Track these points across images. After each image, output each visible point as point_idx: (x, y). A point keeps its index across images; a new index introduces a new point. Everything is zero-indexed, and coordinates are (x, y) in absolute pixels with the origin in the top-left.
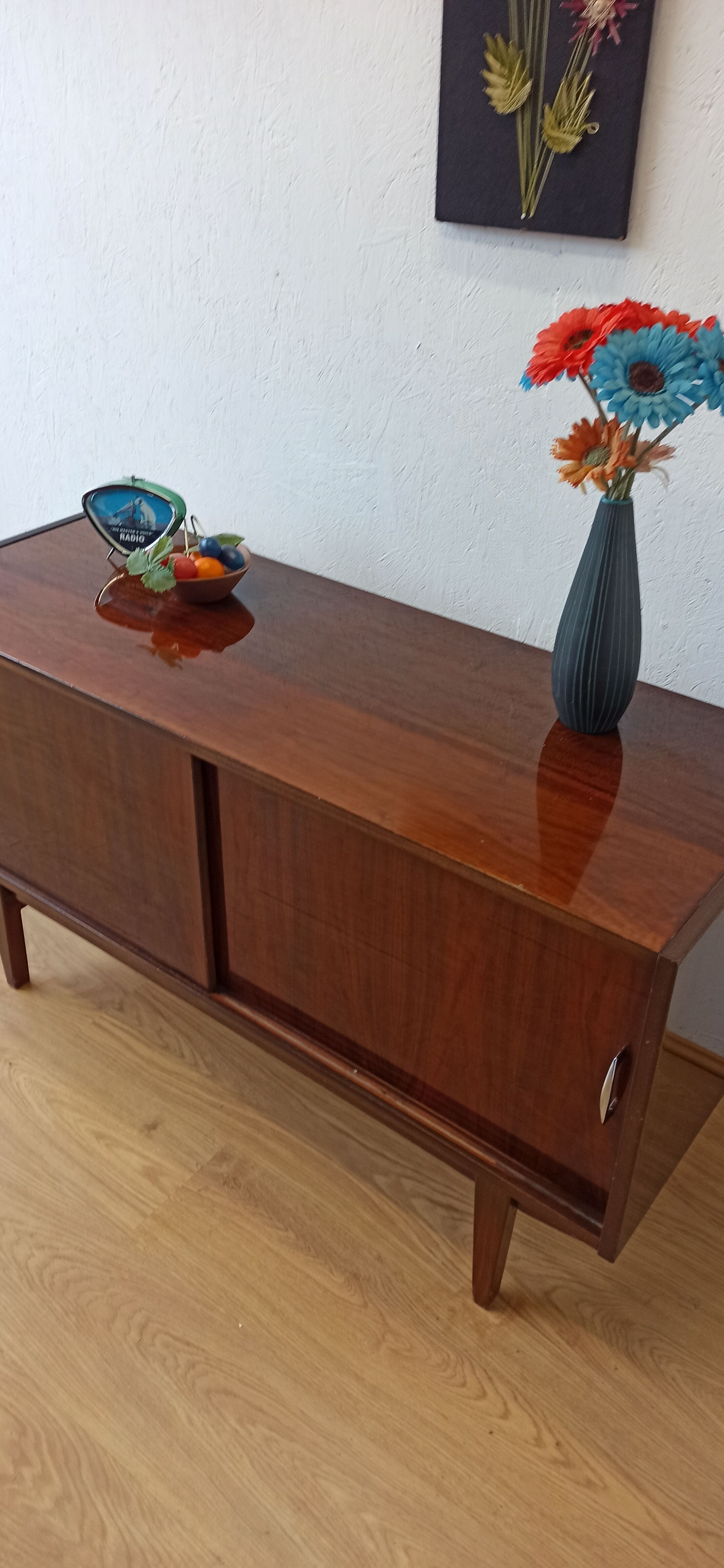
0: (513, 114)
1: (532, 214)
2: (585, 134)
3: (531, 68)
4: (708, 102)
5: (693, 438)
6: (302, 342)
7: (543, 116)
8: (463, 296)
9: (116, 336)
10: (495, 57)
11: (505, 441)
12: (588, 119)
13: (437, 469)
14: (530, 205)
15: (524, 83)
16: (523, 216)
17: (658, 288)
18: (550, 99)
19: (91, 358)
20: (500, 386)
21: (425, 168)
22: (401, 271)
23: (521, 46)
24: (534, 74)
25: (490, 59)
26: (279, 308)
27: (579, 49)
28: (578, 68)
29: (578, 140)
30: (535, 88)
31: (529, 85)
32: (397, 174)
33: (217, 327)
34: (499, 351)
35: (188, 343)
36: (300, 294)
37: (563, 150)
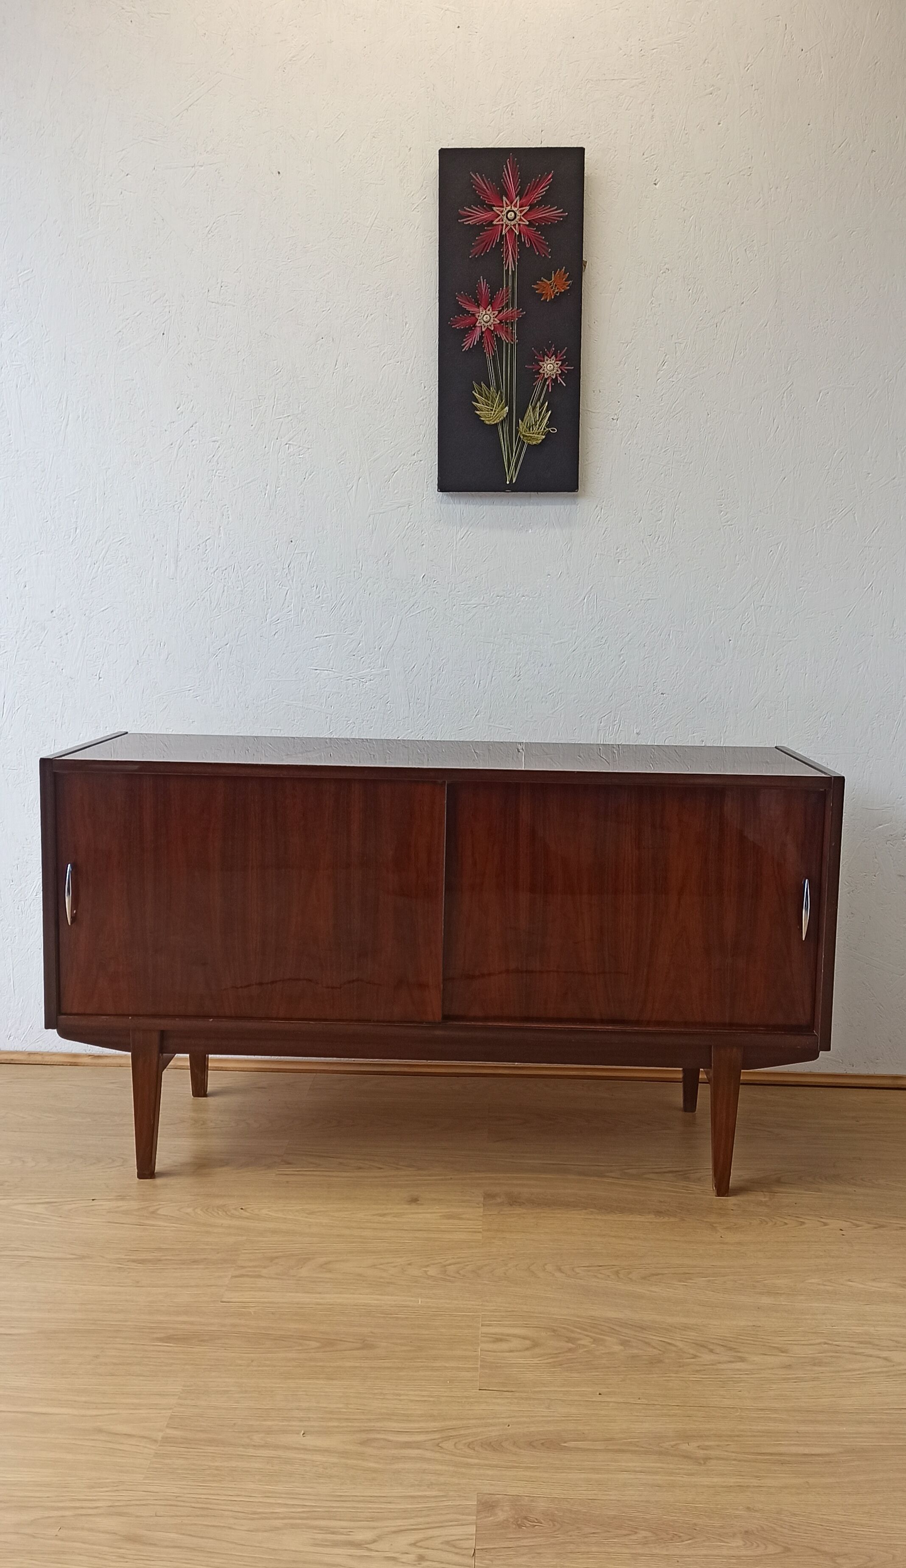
0: (496, 424)
1: (514, 482)
2: (548, 434)
3: (506, 401)
4: (615, 417)
5: (638, 604)
6: (315, 587)
7: (517, 424)
8: (458, 539)
9: (103, 611)
10: (481, 395)
11: (500, 630)
12: (547, 426)
13: (444, 661)
14: (512, 476)
15: (503, 409)
16: (508, 483)
17: (600, 518)
18: (521, 415)
19: (67, 634)
20: (492, 594)
21: (422, 462)
22: (406, 527)
23: (498, 388)
24: (509, 403)
25: (477, 395)
26: (291, 566)
27: (539, 389)
28: (539, 399)
29: (544, 437)
30: (511, 410)
31: (507, 408)
32: (400, 467)
33: (226, 588)
34: (490, 570)
35: (190, 605)
36: (313, 554)
37: (534, 443)
